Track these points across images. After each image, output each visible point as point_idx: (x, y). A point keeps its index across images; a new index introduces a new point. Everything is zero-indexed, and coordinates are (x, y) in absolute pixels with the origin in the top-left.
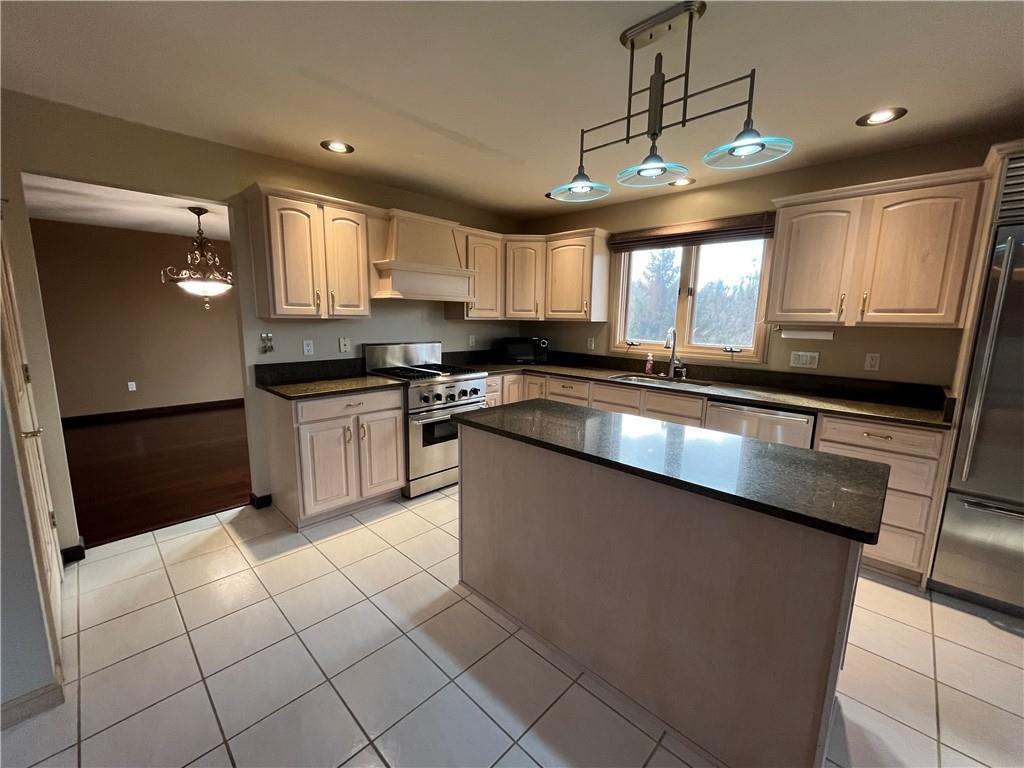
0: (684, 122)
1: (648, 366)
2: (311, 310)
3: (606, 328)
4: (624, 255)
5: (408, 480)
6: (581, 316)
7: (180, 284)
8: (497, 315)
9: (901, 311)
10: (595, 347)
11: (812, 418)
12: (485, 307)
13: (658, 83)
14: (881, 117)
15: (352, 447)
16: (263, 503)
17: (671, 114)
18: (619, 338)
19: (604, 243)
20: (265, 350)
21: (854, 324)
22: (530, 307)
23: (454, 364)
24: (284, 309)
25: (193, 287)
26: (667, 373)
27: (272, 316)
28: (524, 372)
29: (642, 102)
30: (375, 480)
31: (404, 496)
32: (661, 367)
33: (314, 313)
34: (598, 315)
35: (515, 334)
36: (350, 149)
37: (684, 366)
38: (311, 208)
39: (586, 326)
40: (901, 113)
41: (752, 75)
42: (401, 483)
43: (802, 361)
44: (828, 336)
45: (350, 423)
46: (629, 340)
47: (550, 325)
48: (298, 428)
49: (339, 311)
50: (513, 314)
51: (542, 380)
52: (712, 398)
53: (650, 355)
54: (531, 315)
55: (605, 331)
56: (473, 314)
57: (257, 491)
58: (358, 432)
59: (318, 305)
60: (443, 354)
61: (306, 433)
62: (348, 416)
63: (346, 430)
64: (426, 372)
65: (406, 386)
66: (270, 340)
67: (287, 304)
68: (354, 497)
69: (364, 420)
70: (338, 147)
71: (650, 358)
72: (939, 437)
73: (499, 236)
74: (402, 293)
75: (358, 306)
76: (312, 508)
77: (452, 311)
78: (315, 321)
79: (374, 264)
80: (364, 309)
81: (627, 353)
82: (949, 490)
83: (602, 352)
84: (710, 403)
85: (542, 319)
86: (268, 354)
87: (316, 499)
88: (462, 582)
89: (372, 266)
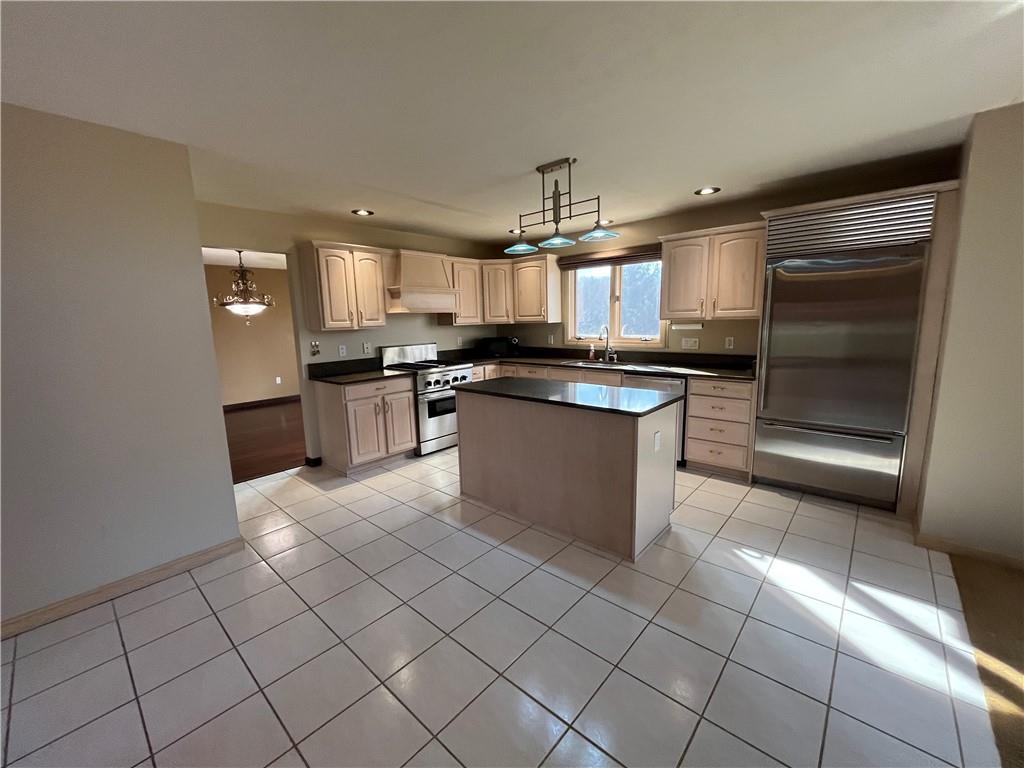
0: (570, 217)
1: (591, 354)
2: (347, 324)
3: (560, 327)
4: (571, 273)
5: (419, 442)
6: (540, 319)
7: (227, 307)
8: (478, 321)
9: (735, 309)
10: (553, 342)
11: (684, 380)
12: (468, 315)
13: (557, 196)
14: (707, 191)
15: (381, 418)
16: (315, 463)
17: (564, 212)
18: (570, 335)
19: (555, 264)
20: (314, 354)
21: (710, 319)
22: (502, 315)
23: (447, 359)
24: (330, 324)
25: (238, 309)
26: (604, 359)
27: (323, 329)
28: (501, 363)
29: (549, 204)
30: (397, 442)
31: (416, 454)
32: (600, 354)
33: (349, 325)
34: (553, 318)
35: (492, 334)
36: (370, 213)
37: (616, 352)
38: (346, 254)
39: (544, 327)
40: (717, 190)
41: (598, 198)
42: (414, 445)
43: (688, 345)
44: (699, 327)
45: (379, 400)
46: (578, 335)
47: (519, 327)
48: (346, 405)
49: (366, 323)
50: (490, 320)
51: (514, 368)
52: (627, 372)
53: (592, 345)
54: (503, 320)
55: (560, 330)
56: (460, 321)
57: (311, 455)
58: (384, 408)
59: (352, 320)
60: (438, 352)
61: (351, 407)
62: (376, 396)
63: (376, 405)
64: (426, 365)
65: (414, 376)
66: (317, 346)
67: (332, 320)
68: (383, 453)
69: (387, 398)
70: (363, 213)
71: (592, 348)
72: (749, 385)
73: (478, 261)
74: (409, 309)
75: (377, 320)
76: (357, 460)
77: (444, 319)
78: (349, 331)
79: (389, 290)
80: (382, 321)
81: (577, 345)
82: (757, 418)
83: (559, 346)
84: (625, 376)
85: (512, 322)
86: (316, 356)
87: (359, 453)
88: (462, 493)
89: (386, 292)
